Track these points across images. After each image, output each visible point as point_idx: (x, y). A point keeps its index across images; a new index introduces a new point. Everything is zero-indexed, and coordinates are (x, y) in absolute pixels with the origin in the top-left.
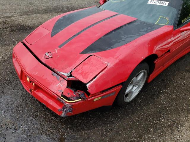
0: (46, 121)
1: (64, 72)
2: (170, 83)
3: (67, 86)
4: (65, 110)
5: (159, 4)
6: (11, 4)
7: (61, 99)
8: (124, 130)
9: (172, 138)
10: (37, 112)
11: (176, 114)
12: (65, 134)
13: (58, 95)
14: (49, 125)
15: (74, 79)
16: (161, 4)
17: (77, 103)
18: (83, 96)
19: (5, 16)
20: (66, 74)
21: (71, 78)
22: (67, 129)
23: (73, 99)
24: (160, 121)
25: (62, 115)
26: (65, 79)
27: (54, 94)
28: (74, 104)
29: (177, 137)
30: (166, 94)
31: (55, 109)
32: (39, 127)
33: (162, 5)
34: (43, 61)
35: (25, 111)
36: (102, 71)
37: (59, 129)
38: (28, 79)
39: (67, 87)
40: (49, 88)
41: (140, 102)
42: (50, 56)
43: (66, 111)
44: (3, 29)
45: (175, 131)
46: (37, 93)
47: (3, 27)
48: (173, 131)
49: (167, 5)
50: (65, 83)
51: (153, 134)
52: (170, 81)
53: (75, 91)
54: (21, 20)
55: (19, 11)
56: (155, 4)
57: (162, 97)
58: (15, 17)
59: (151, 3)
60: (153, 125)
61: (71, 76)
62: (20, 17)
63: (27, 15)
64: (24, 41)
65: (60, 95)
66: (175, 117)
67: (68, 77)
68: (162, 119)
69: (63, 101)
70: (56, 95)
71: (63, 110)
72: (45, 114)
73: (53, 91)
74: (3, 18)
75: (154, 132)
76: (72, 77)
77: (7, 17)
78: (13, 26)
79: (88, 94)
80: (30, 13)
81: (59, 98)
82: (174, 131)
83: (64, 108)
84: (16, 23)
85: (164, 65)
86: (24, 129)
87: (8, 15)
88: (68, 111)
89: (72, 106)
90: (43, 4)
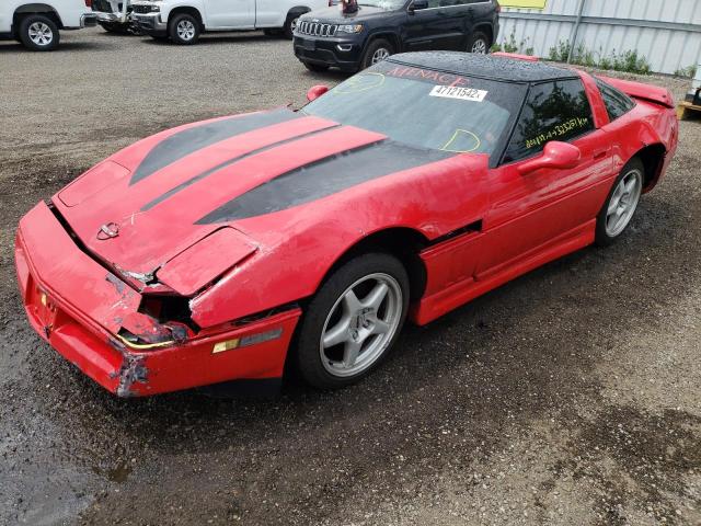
0: (85, 425)
1: (139, 272)
2: (504, 332)
3: (140, 306)
4: (127, 372)
5: (459, 97)
6: (60, 110)
7: (117, 342)
8: (317, 455)
9: (458, 480)
10: (65, 401)
11: (495, 417)
12: (134, 460)
13: (112, 330)
14: (92, 435)
15: (164, 289)
16: (465, 98)
17: (158, 352)
18: (181, 335)
19: (31, 142)
20: (141, 276)
21: (154, 286)
22: (141, 446)
23: (147, 339)
24: (436, 433)
25: (120, 391)
26: (138, 291)
27: (102, 329)
28: (150, 354)
29: (476, 476)
30: (479, 364)
31: (102, 373)
32: (58, 440)
33: (469, 98)
34: (91, 247)
35: (29, 401)
36: (239, 264)
37: (120, 445)
38: (44, 300)
39: (139, 311)
40: (91, 315)
41: (390, 381)
42: (111, 233)
43: (128, 377)
44: (17, 178)
45: (476, 461)
46: (61, 335)
47: (17, 173)
48: (466, 461)
49: (481, 99)
50: (137, 299)
51: (403, 468)
52: (506, 327)
53: (161, 323)
54: (77, 156)
55: (78, 130)
56: (449, 96)
57: (466, 371)
58: (63, 147)
59: (439, 95)
60: (411, 444)
61: (155, 281)
62: (75, 146)
63: (102, 140)
64: (54, 198)
65: (116, 330)
66: (487, 424)
67: (148, 283)
68: (446, 428)
69: (122, 345)
70: (105, 332)
71: (122, 373)
72: (88, 407)
73: (100, 321)
74: (24, 148)
75: (408, 462)
76: (158, 284)
77: (36, 147)
78: (50, 171)
79: (195, 328)
80: (113, 134)
81: (113, 339)
82: (471, 460)
83: (124, 368)
84: (62, 162)
85: (479, 275)
86: (13, 445)
87: (42, 141)
88: (136, 376)
89: (145, 359)
90: (160, 110)
